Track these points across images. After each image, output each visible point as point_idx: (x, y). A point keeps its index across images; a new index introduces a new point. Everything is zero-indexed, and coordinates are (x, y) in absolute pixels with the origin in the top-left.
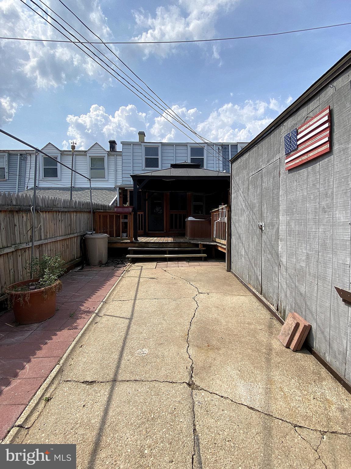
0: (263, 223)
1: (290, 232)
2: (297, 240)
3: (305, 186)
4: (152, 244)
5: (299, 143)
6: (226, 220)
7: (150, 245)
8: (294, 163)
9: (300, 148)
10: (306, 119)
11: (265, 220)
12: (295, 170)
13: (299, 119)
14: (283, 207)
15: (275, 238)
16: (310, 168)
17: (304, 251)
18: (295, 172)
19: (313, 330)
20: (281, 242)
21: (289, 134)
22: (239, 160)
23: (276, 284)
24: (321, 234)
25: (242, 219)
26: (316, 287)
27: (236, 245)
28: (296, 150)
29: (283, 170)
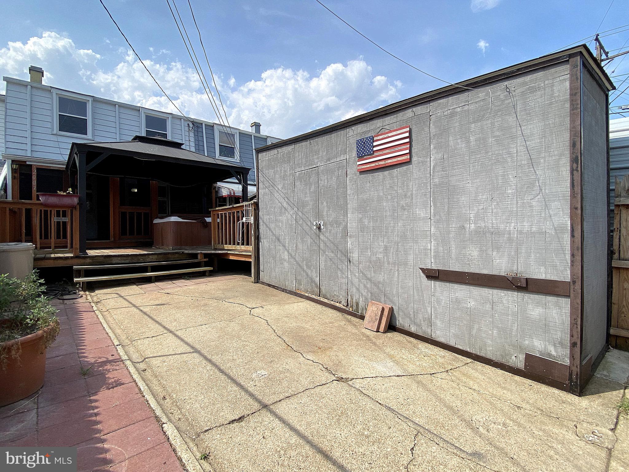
0: (322, 222)
1: (362, 229)
2: (372, 236)
3: (381, 188)
4: (119, 258)
5: (375, 149)
6: (252, 220)
7: (115, 260)
8: (368, 166)
9: (376, 154)
10: (381, 130)
11: (326, 219)
12: (369, 172)
13: (372, 127)
14: (352, 204)
15: (342, 235)
16: (386, 173)
17: (381, 244)
18: (369, 175)
19: (395, 310)
20: (350, 239)
21: (363, 139)
22: (275, 151)
23: (344, 281)
24: (400, 228)
25: (284, 218)
26: (397, 272)
27: (270, 249)
28: (372, 154)
29: (352, 171)
